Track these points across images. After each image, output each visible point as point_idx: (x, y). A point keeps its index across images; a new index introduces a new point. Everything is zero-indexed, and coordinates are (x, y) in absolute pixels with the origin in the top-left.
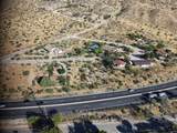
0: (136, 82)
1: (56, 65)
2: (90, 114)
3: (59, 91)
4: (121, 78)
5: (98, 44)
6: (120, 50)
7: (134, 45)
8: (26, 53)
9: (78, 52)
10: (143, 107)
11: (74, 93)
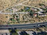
0: (39, 21)
1: (16, 15)
2: (25, 29)
3: (17, 23)
4: (35, 20)
5: (29, 7)
6: (36, 10)
7: (41, 8)
8: (6, 10)
9: (22, 10)
10: (40, 28)
11: (21, 23)
